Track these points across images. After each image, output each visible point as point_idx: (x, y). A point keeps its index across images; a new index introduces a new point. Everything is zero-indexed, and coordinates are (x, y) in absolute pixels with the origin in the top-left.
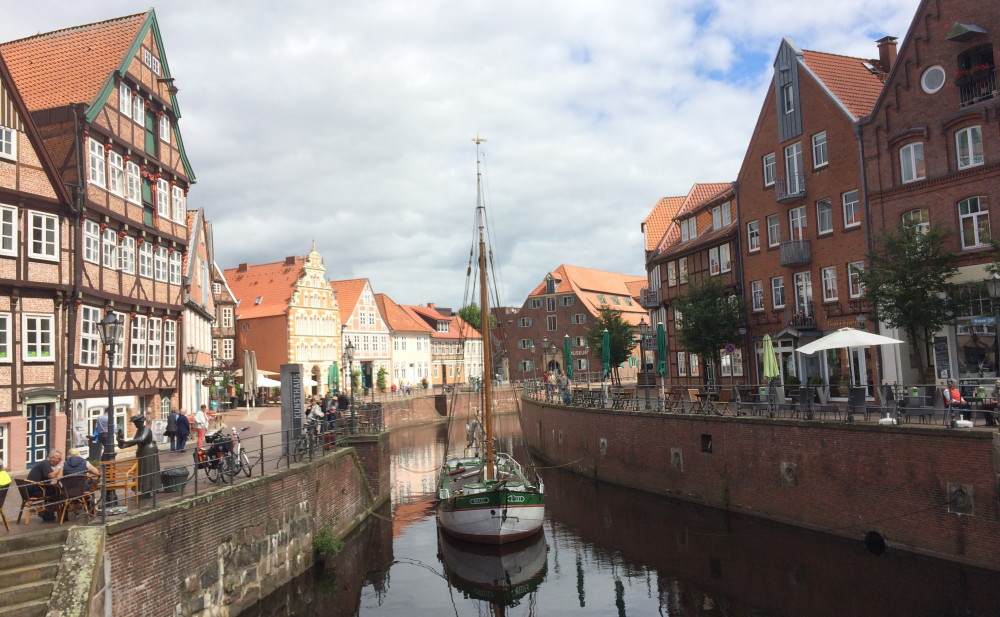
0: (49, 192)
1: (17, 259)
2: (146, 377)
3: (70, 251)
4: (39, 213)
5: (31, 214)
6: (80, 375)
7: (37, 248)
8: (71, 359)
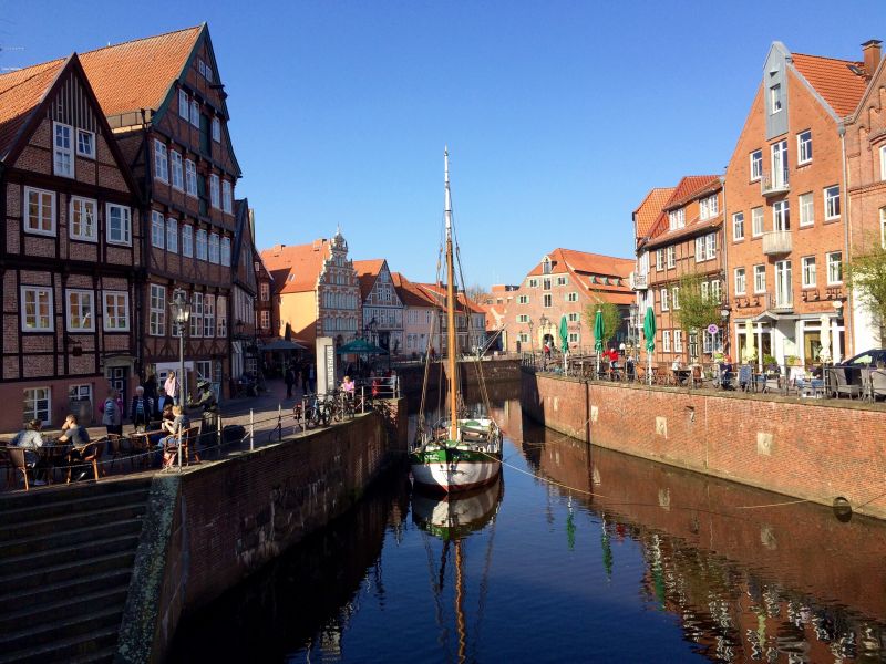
0: (123, 187)
1: (98, 245)
2: (202, 345)
3: (140, 237)
4: (115, 205)
5: (109, 206)
6: (150, 343)
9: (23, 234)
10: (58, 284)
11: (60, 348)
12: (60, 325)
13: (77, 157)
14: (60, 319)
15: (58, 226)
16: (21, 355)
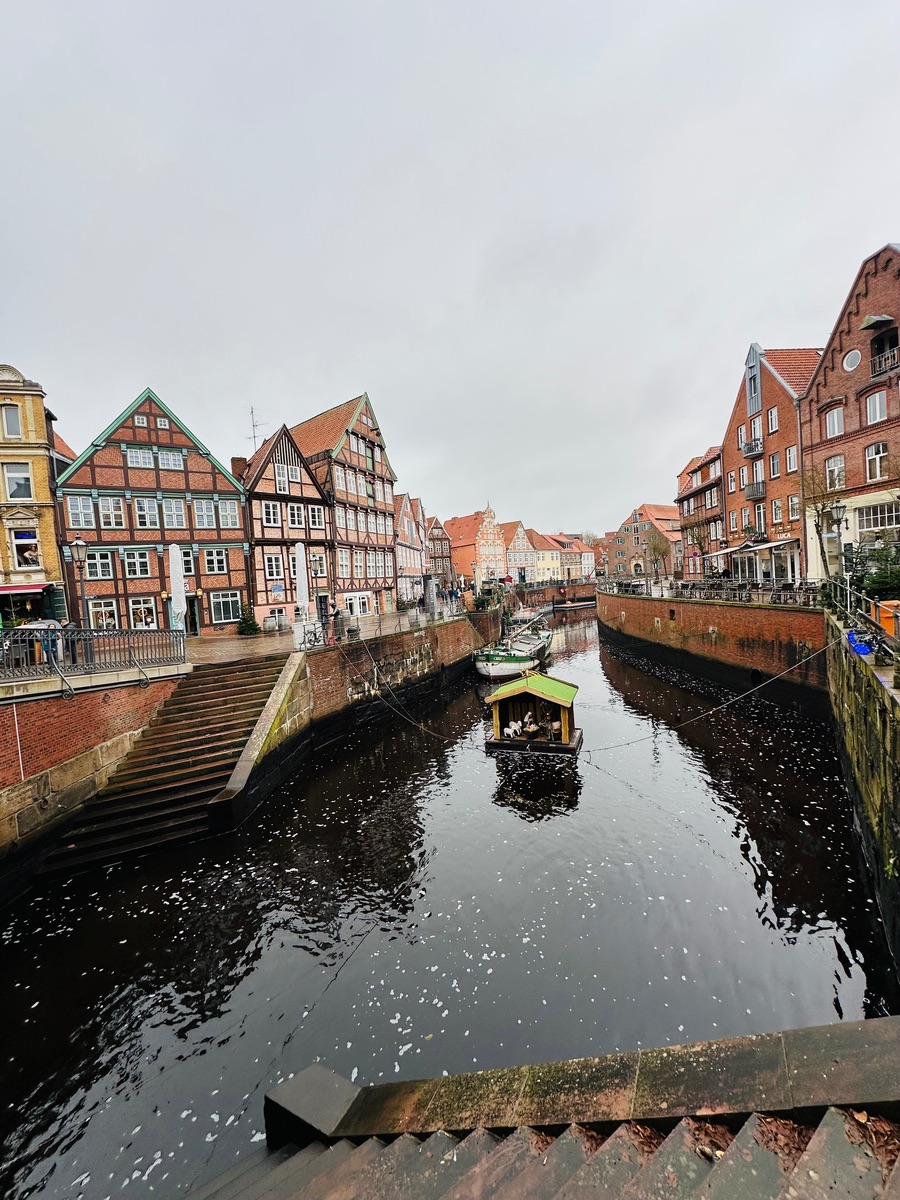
0: (318, 496)
1: (305, 529)
2: (376, 581)
3: (330, 523)
4: (313, 506)
5: (310, 507)
6: (340, 582)
7: (314, 523)
8: (335, 574)
9: (263, 527)
10: (285, 553)
11: (288, 587)
12: (287, 575)
13: (289, 482)
14: (287, 571)
15: (282, 521)
16: (267, 591)
